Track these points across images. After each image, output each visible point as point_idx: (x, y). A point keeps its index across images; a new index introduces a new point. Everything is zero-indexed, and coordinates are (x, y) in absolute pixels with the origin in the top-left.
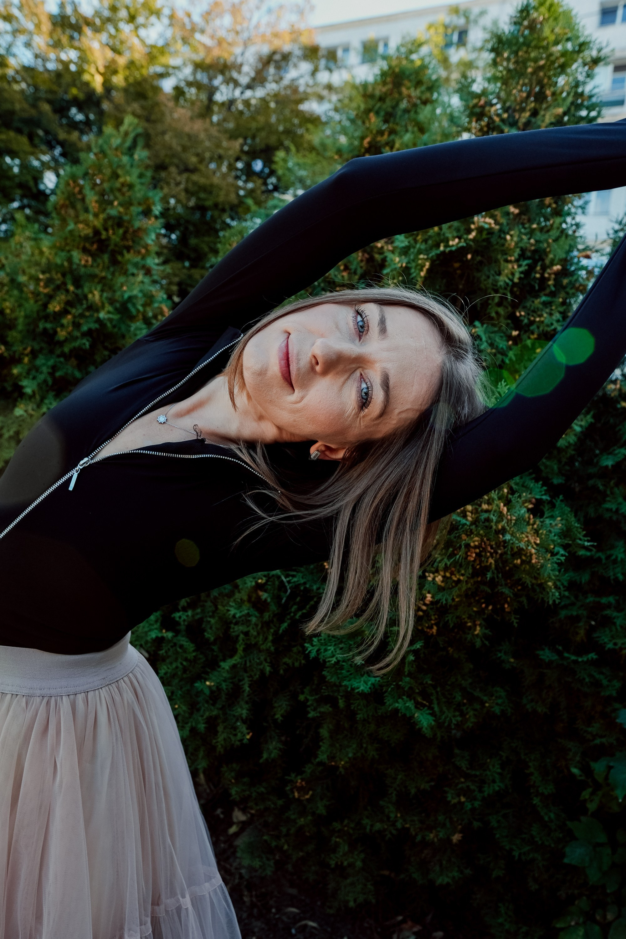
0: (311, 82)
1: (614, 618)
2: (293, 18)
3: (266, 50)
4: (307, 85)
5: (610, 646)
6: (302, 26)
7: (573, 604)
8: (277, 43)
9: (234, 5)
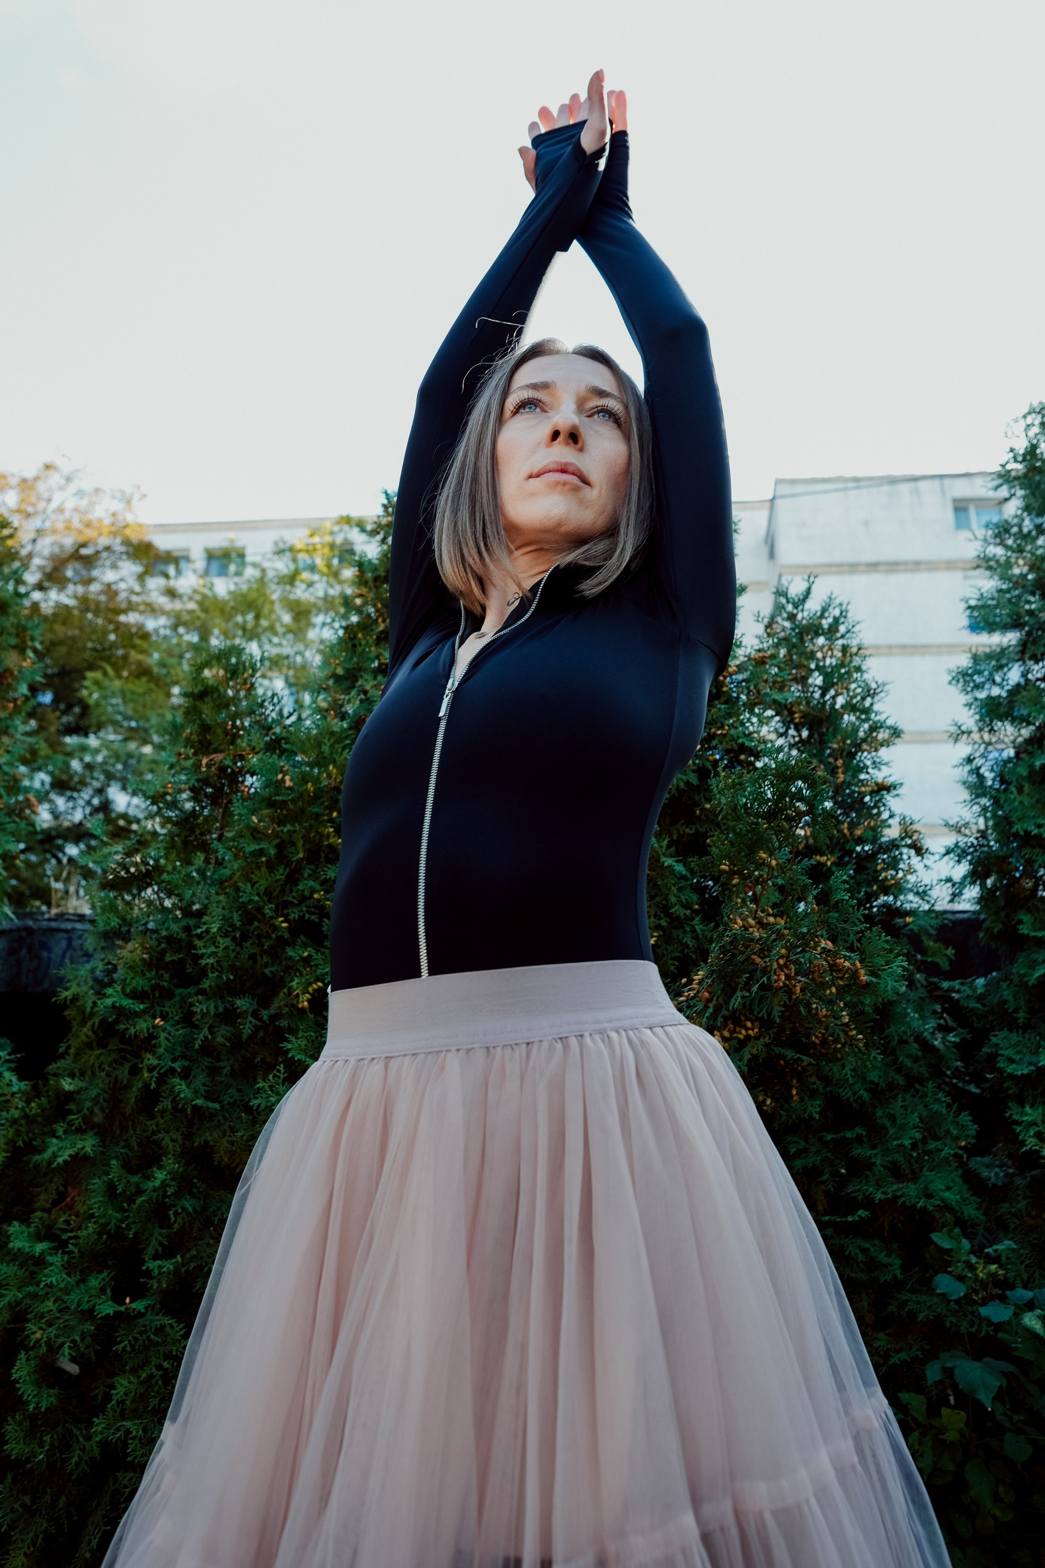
0: (137, 589)
1: (870, 1158)
2: (117, 506)
3: (69, 542)
4: (132, 592)
5: (879, 1196)
6: (130, 518)
7: (805, 1150)
8: (90, 533)
9: (24, 481)
